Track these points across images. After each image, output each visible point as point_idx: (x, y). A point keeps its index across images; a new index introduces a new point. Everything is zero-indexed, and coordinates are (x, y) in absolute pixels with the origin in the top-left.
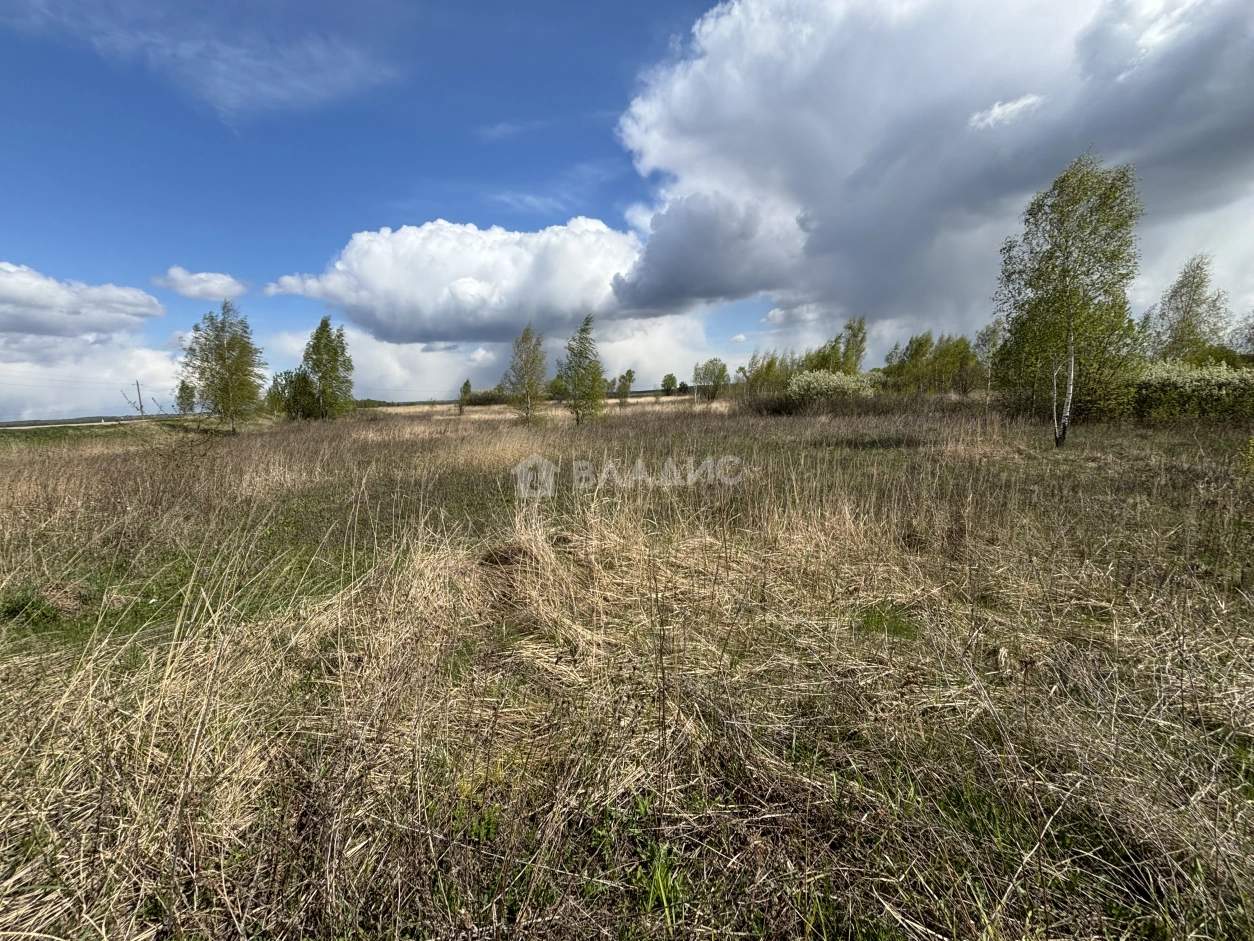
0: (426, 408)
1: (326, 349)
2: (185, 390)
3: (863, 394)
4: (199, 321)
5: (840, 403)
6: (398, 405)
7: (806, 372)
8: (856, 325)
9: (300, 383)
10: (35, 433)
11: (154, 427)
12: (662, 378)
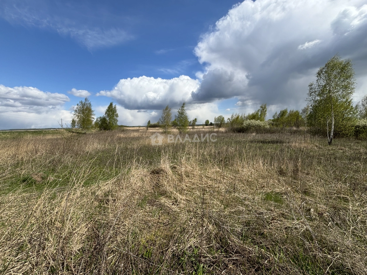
0: (138, 128)
1: (111, 111)
2: (74, 121)
3: (266, 127)
4: (78, 103)
5: (259, 130)
6: (130, 127)
7: (248, 120)
8: (264, 106)
9: (103, 120)
10: (35, 132)
11: (65, 131)
12: (205, 121)
